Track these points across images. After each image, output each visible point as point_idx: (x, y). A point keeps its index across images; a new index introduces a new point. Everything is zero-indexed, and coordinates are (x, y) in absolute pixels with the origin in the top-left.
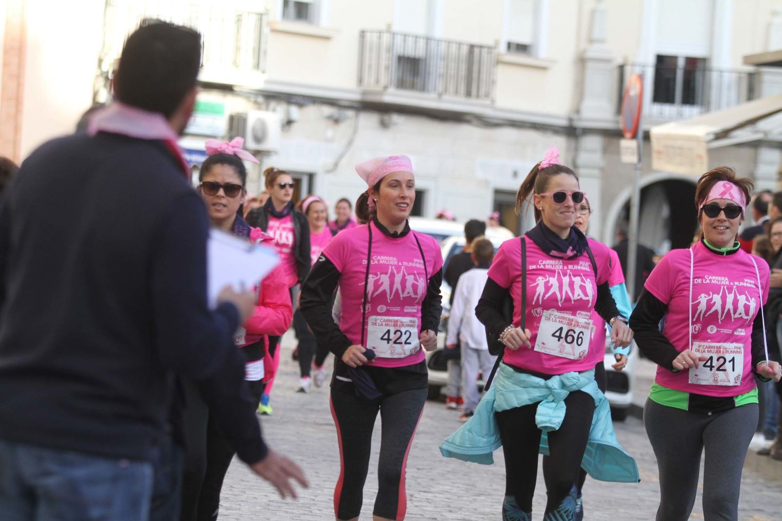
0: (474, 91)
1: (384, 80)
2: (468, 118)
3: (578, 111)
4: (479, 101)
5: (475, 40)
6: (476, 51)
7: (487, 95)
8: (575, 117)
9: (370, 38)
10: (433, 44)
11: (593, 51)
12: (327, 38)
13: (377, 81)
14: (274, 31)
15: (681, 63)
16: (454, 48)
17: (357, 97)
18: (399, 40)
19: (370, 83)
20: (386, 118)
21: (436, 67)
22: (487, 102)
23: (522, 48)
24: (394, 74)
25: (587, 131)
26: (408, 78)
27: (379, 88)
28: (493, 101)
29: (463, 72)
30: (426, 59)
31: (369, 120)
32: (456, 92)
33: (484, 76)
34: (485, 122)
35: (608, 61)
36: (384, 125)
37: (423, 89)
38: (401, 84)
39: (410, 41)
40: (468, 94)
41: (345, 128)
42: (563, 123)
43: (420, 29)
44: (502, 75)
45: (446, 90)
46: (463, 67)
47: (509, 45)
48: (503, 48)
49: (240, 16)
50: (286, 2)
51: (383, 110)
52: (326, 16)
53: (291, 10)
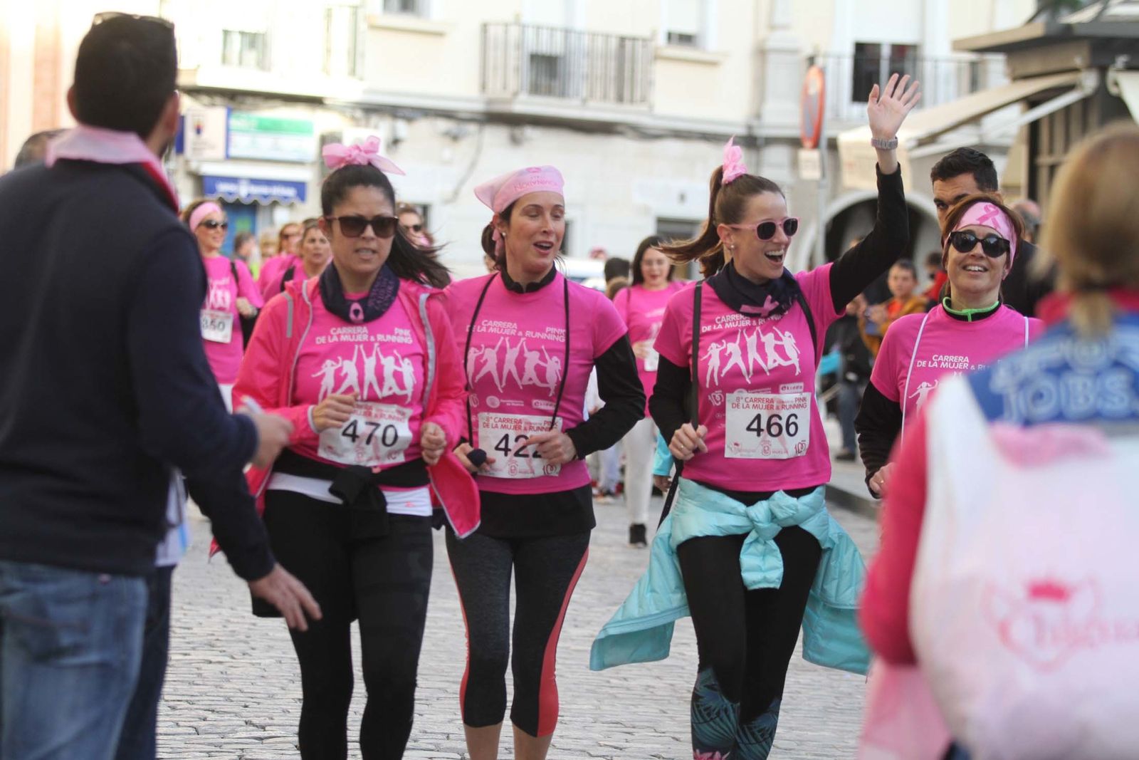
0: (627, 94)
1: (513, 84)
2: (620, 128)
3: (758, 116)
4: (634, 108)
5: (627, 31)
6: (628, 44)
7: (643, 100)
8: (755, 123)
9: (495, 32)
10: (573, 37)
11: (775, 40)
12: (439, 34)
13: (505, 86)
14: (373, 27)
15: (886, 52)
16: (600, 42)
17: (479, 107)
18: (530, 34)
19: (495, 90)
20: (517, 132)
21: (579, 67)
22: (644, 108)
23: (686, 39)
24: (526, 76)
25: (771, 141)
26: (544, 81)
27: (507, 95)
28: (651, 107)
29: (612, 73)
30: (565, 57)
31: (496, 136)
32: (605, 97)
33: (639, 76)
34: (642, 133)
35: (794, 52)
36: (515, 141)
37: (563, 94)
38: (535, 89)
39: (545, 35)
40: (620, 99)
41: (465, 147)
42: (742, 131)
43: (557, 20)
44: (661, 72)
45: (591, 95)
46: (613, 65)
47: (670, 36)
48: (661, 40)
49: (329, 10)
51: (514, 122)
52: (438, 8)
53: (395, 1)
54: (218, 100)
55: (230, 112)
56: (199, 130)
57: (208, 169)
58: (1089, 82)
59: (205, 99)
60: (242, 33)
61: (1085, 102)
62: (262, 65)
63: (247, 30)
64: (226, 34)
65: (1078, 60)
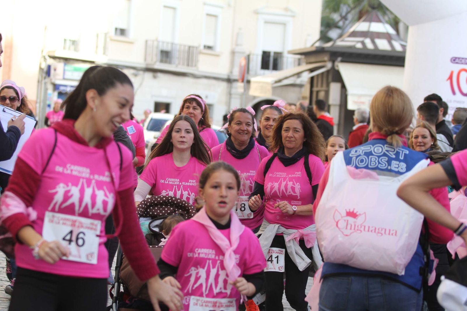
0: (190, 64)
1: (155, 60)
2: (187, 75)
3: (231, 72)
4: (192, 68)
5: (191, 44)
6: (191, 49)
7: (195, 66)
8: (230, 75)
9: (150, 43)
10: (174, 46)
11: (238, 49)
12: (132, 43)
13: (152, 60)
14: (112, 40)
15: (272, 54)
16: (182, 47)
17: (143, 66)
18: (161, 44)
19: (149, 61)
20: (155, 74)
21: (176, 55)
22: (195, 68)
23: (209, 48)
24: (159, 57)
25: (234, 80)
26: (164, 59)
27: (153, 63)
28: (198, 68)
29: (186, 57)
30: (171, 52)
31: (149, 75)
32: (183, 64)
33: (194, 59)
34: (195, 76)
35: (243, 53)
36: (155, 77)
37: (170, 63)
38: (162, 61)
39: (165, 44)
40: (188, 65)
42: (226, 77)
43: (169, 39)
44: (201, 58)
45: (179, 64)
46: (186, 55)
47: (205, 47)
48: (202, 47)
49: (98, 34)
50: (116, 29)
51: (154, 71)
52: (132, 35)
53: (119, 32)
54: (62, 61)
55: (65, 64)
56: (55, 70)
57: (58, 82)
58: (329, 65)
59: (58, 60)
60: (70, 40)
61: (328, 72)
62: (76, 50)
63: (71, 39)
64: (65, 40)
65: (326, 58)
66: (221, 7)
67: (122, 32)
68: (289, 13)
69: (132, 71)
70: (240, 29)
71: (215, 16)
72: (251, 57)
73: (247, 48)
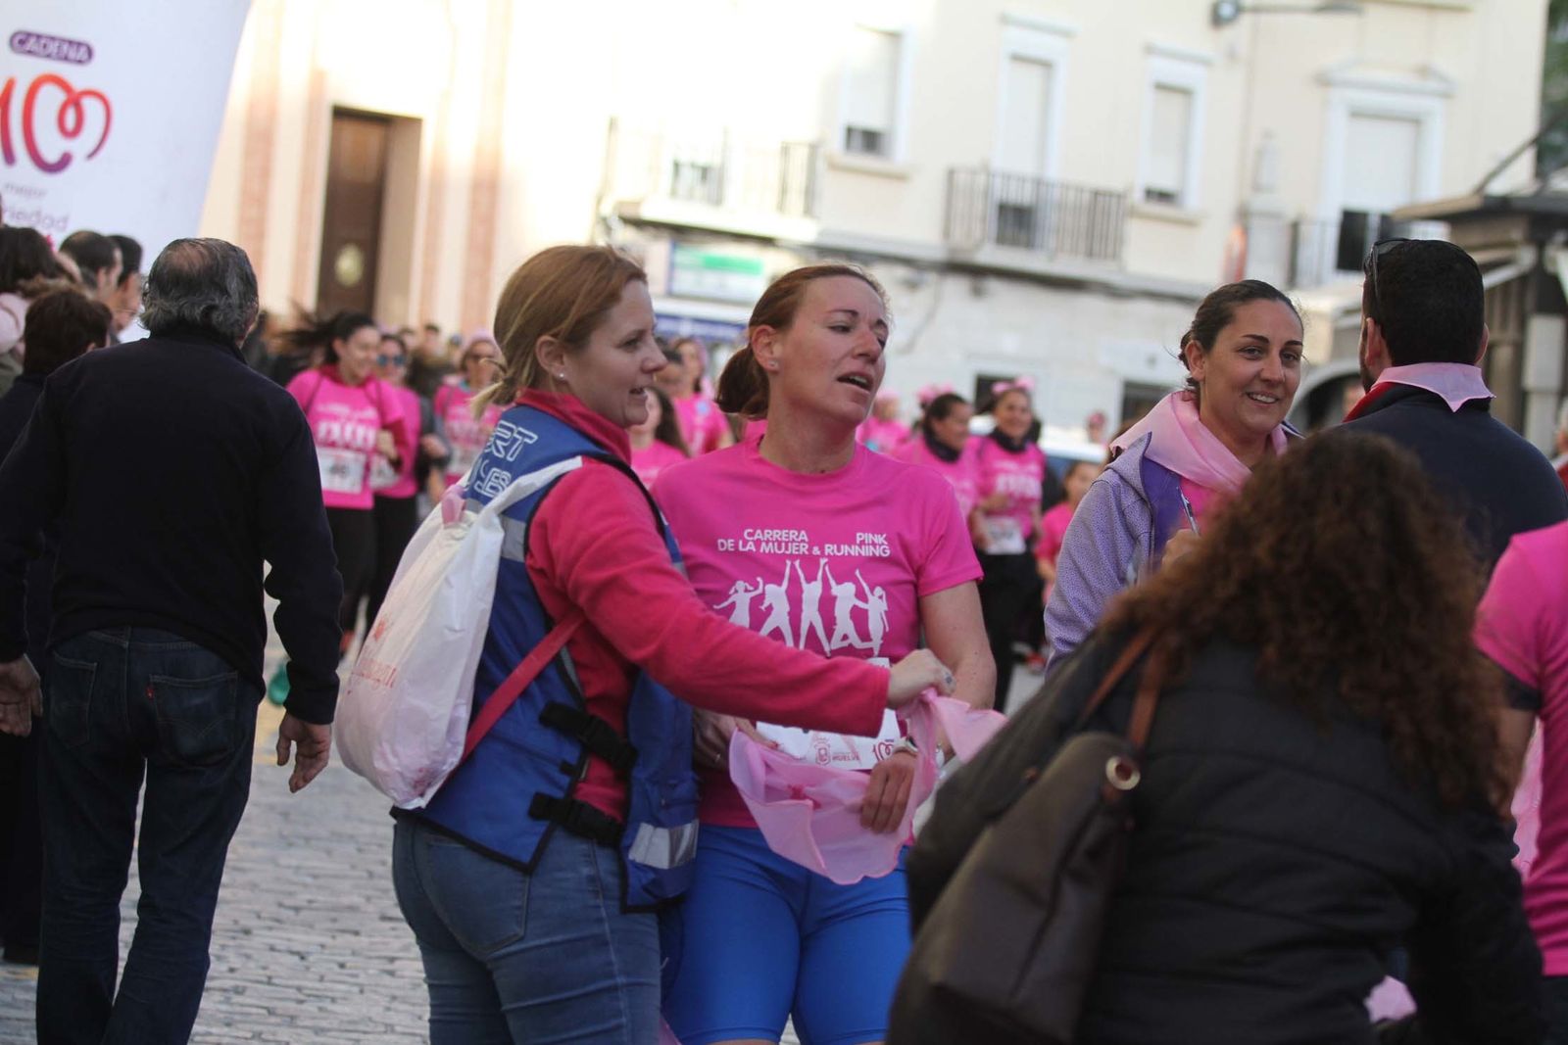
0: (1096, 247)
1: (977, 233)
2: (1088, 285)
4: (1106, 264)
5: (1099, 183)
6: (1100, 199)
7: (1115, 256)
9: (961, 179)
10: (1045, 189)
11: (1259, 202)
12: (902, 178)
13: (968, 235)
14: (834, 167)
15: (1374, 223)
16: (1071, 195)
17: (939, 254)
18: (998, 182)
19: (959, 237)
21: (1049, 220)
22: (1115, 265)
23: (1164, 197)
24: (992, 227)
26: (1011, 232)
27: (971, 244)
28: (1122, 265)
29: (1083, 227)
31: (956, 288)
32: (1074, 251)
33: (1111, 232)
34: (1113, 292)
35: (1275, 216)
36: (977, 292)
37: (1029, 244)
38: (1001, 240)
39: (1013, 184)
40: (1090, 254)
41: (923, 297)
43: (1026, 166)
44: (1135, 230)
45: (1060, 249)
47: (1149, 193)
48: (1137, 197)
49: (786, 146)
50: (850, 131)
51: (976, 273)
52: (902, 150)
53: (858, 141)
54: (663, 233)
55: (674, 246)
58: (1526, 257)
59: (652, 231)
60: (693, 166)
61: (1523, 279)
62: (714, 200)
63: (698, 163)
64: (677, 166)
65: (1516, 234)
66: (1205, 62)
67: (870, 141)
68: (1432, 84)
69: (901, 272)
70: (1268, 135)
71: (1185, 92)
72: (1304, 229)
73: (1287, 201)
